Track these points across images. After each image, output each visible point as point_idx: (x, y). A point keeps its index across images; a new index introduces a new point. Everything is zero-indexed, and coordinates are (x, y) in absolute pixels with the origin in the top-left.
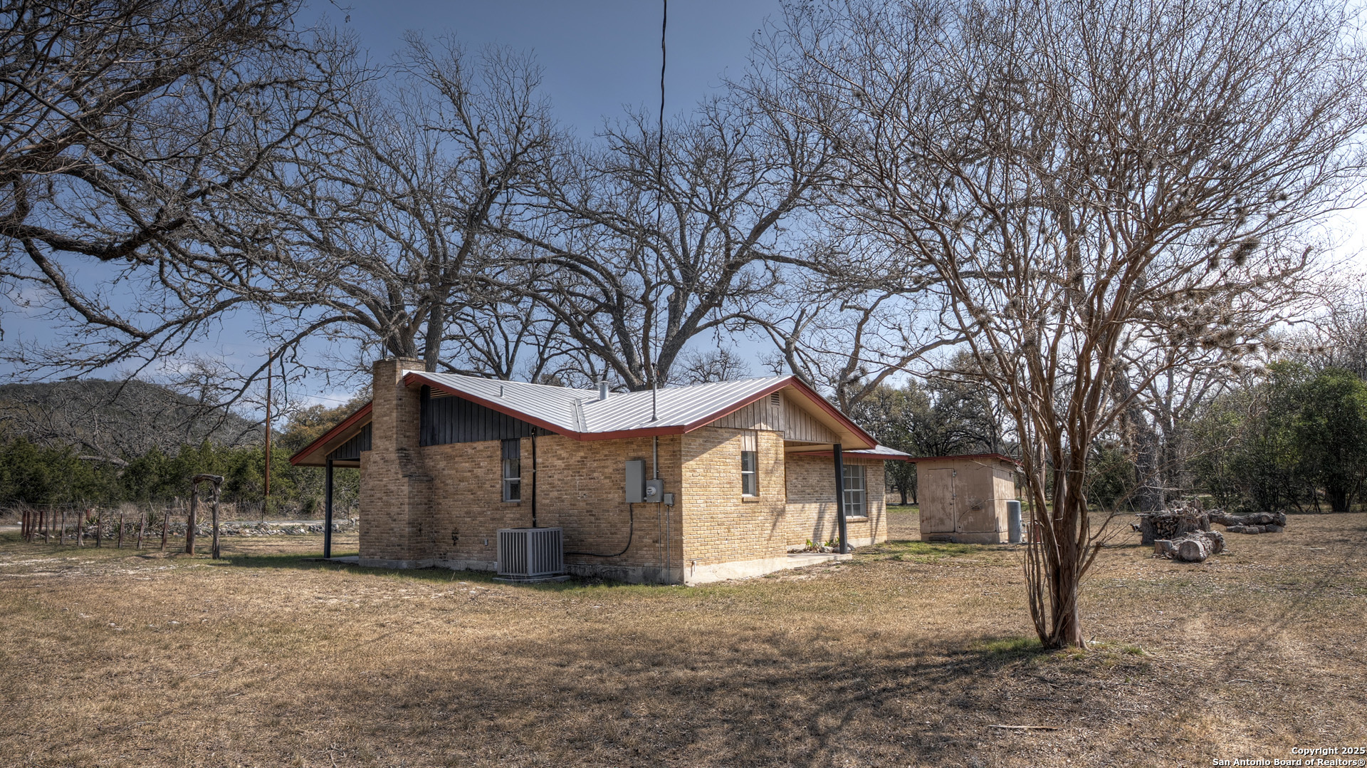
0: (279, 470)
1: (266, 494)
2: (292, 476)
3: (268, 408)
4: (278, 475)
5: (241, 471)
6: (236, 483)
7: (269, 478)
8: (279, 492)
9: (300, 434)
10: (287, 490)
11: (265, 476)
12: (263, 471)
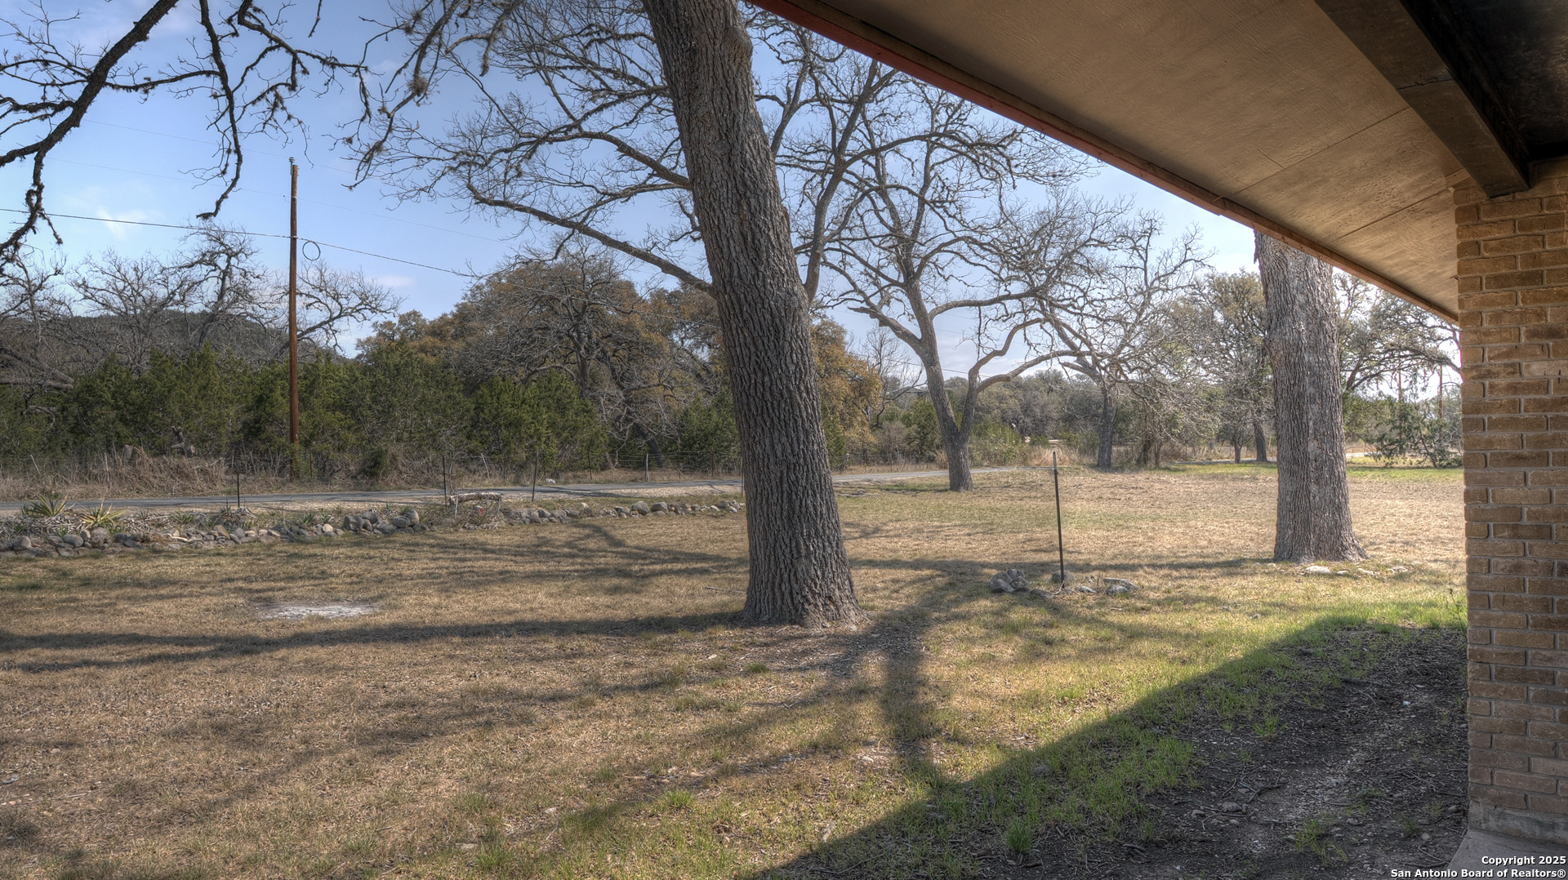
1: (292, 440)
2: (351, 410)
5: (262, 400)
6: (256, 421)
8: (325, 436)
10: (341, 434)
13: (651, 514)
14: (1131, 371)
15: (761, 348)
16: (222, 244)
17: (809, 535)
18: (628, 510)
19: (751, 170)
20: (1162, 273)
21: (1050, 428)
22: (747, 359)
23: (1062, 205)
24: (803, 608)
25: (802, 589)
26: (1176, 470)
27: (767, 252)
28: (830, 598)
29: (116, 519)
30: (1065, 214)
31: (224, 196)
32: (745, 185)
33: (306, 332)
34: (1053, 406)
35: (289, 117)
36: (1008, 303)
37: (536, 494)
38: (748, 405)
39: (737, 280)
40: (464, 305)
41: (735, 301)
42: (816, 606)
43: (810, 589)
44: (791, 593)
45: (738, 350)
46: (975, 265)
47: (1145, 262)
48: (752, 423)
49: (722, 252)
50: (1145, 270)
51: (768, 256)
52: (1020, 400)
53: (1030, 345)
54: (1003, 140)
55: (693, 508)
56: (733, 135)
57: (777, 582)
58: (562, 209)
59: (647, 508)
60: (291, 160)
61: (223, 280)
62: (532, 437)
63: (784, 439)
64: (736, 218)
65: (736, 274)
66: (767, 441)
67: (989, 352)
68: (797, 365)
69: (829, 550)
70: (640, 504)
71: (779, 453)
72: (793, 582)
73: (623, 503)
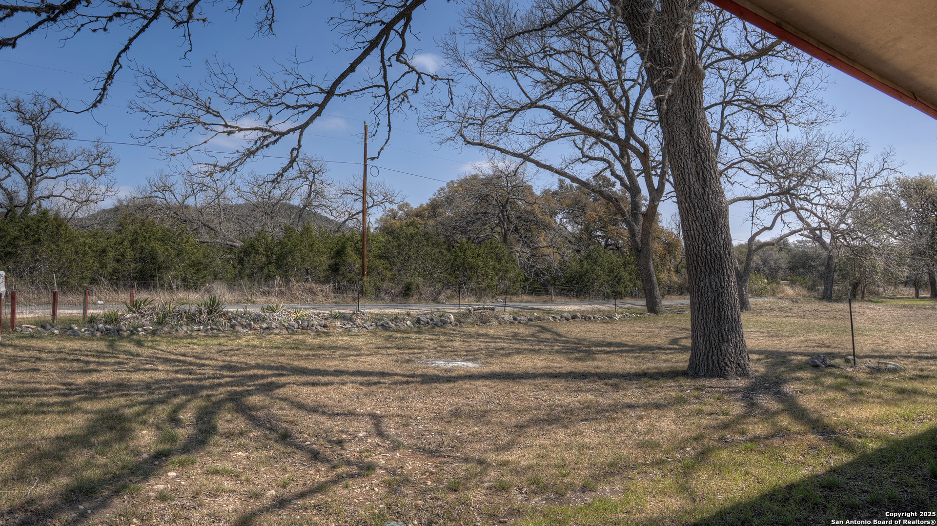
0: (376, 252)
1: (363, 275)
2: (387, 258)
3: (364, 198)
4: (375, 257)
5: (340, 253)
6: (336, 264)
7: (366, 260)
8: (376, 273)
9: (391, 226)
10: (384, 272)
11: (362, 258)
12: (360, 252)
13: (572, 320)
14: (853, 239)
15: (706, 231)
16: (311, 167)
17: (728, 330)
18: (559, 318)
19: (702, 138)
20: (866, 177)
21: (780, 274)
22: (697, 237)
23: (810, 138)
24: (725, 369)
25: (724, 359)
26: (877, 302)
27: (710, 181)
28: (739, 364)
29: (306, 315)
30: (813, 144)
31: (382, 149)
32: (699, 146)
33: (355, 215)
34: (782, 258)
35: (411, 106)
36: (771, 198)
37: (507, 308)
38: (697, 261)
39: (693, 196)
40: (434, 199)
41: (692, 206)
42: (732, 368)
43: (729, 359)
44: (718, 361)
45: (692, 232)
46: (753, 175)
47: (855, 171)
48: (699, 270)
49: (685, 181)
50: (855, 175)
51: (711, 183)
52: (760, 256)
53: (785, 223)
54: (781, 103)
55: (594, 318)
56: (693, 120)
57: (710, 355)
58: (514, 147)
59: (569, 316)
60: (365, 122)
61: (311, 186)
62: (483, 275)
63: (717, 280)
64: (694, 164)
65: (693, 192)
66: (707, 280)
67: (761, 228)
68: (724, 240)
69: (738, 339)
70: (566, 314)
71: (714, 287)
72: (719, 356)
73: (557, 314)
